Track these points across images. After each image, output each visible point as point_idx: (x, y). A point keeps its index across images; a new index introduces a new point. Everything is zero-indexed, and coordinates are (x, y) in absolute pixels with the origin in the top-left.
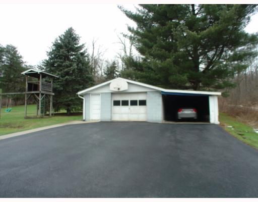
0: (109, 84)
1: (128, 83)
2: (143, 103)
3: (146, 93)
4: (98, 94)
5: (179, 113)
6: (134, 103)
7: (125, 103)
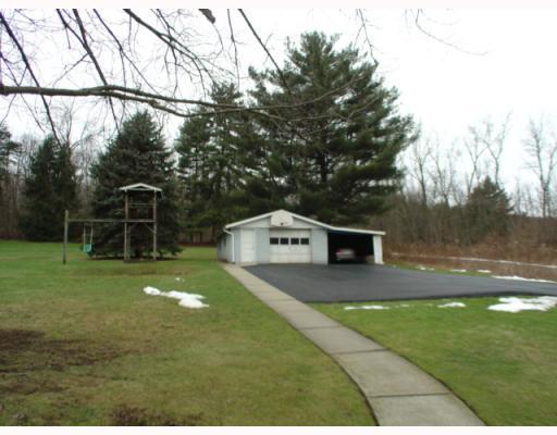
0: (270, 217)
1: (294, 218)
2: (305, 241)
3: (309, 230)
4: (252, 229)
5: (338, 254)
6: (295, 241)
7: (285, 241)
